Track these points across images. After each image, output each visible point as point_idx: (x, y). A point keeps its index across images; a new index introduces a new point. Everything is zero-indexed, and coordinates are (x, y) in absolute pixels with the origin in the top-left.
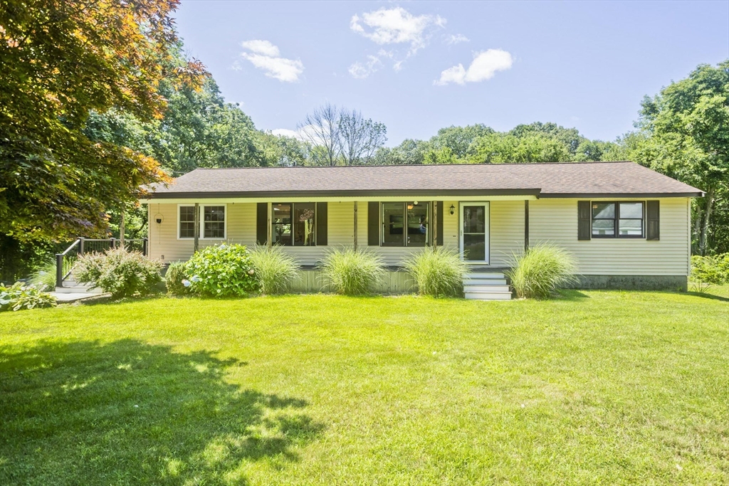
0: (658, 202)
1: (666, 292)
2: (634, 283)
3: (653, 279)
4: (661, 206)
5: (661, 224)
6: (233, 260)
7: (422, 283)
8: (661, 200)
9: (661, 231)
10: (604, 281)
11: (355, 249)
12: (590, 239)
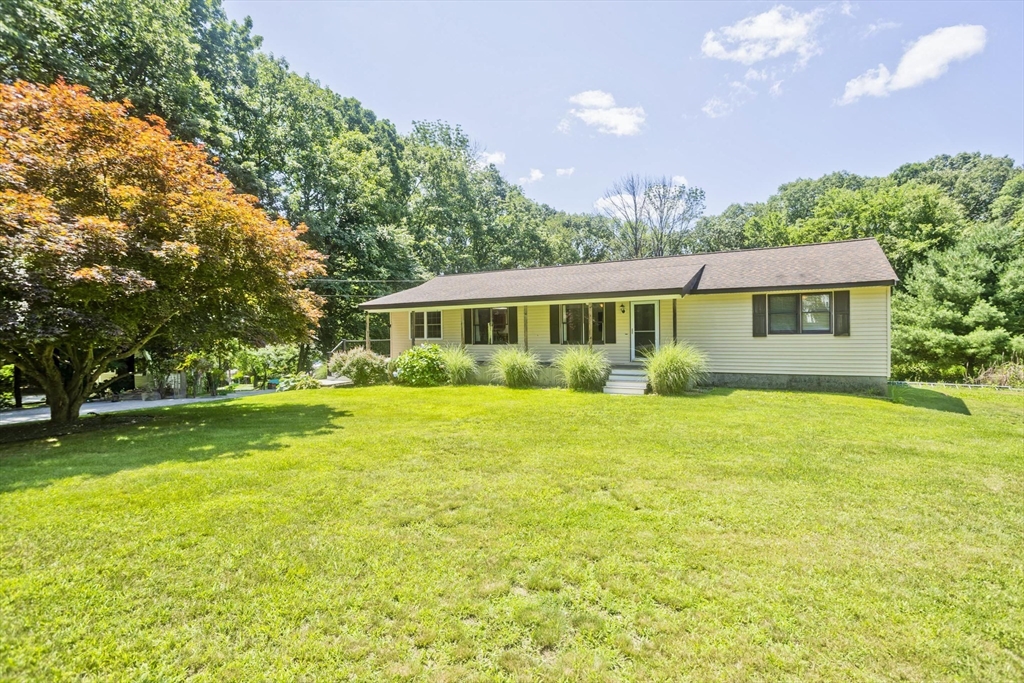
0: (848, 292)
1: (857, 395)
2: (819, 384)
3: (843, 380)
4: (851, 297)
5: (851, 317)
6: (426, 357)
7: (568, 378)
8: (852, 290)
9: (852, 325)
10: (784, 381)
11: (526, 350)
12: (765, 336)
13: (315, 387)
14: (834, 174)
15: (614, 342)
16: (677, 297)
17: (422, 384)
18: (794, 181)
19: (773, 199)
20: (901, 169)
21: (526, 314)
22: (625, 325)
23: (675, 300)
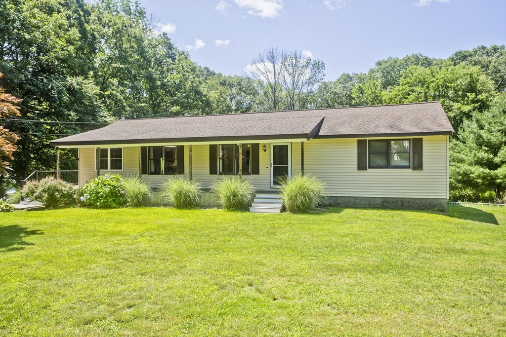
0: (422, 139)
1: (427, 212)
2: (402, 204)
3: (418, 202)
4: (424, 142)
5: (424, 157)
6: (109, 185)
7: (223, 201)
8: (424, 138)
9: (424, 163)
10: (379, 202)
12: (366, 170)
13: (8, 211)
14: (413, 55)
15: (258, 173)
16: (304, 140)
17: (105, 206)
18: (386, 59)
19: (372, 71)
20: (456, 54)
21: (191, 151)
22: (266, 160)
23: (302, 143)
